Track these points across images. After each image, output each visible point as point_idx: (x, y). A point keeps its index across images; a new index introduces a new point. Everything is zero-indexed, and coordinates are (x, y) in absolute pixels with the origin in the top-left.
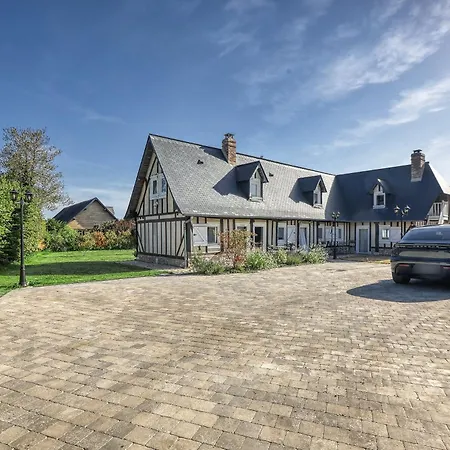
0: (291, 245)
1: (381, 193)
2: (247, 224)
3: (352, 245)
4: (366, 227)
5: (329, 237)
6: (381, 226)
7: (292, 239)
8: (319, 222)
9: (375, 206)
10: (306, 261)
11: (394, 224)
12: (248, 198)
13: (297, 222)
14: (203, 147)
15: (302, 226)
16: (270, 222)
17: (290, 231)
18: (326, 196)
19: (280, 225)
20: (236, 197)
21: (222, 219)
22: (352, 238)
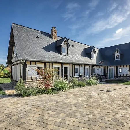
0: (81, 75)
1: (119, 54)
2: (60, 66)
3: (107, 75)
4: (113, 68)
5: (97, 72)
6: (119, 67)
7: (82, 73)
8: (93, 66)
9: (116, 59)
10: (88, 84)
11: (125, 66)
12: (60, 54)
13: (84, 65)
14: (41, 32)
15: (86, 67)
16: (71, 65)
17: (81, 69)
18: (96, 55)
19: (76, 67)
20: (54, 53)
21: (45, 63)
22: (107, 72)
